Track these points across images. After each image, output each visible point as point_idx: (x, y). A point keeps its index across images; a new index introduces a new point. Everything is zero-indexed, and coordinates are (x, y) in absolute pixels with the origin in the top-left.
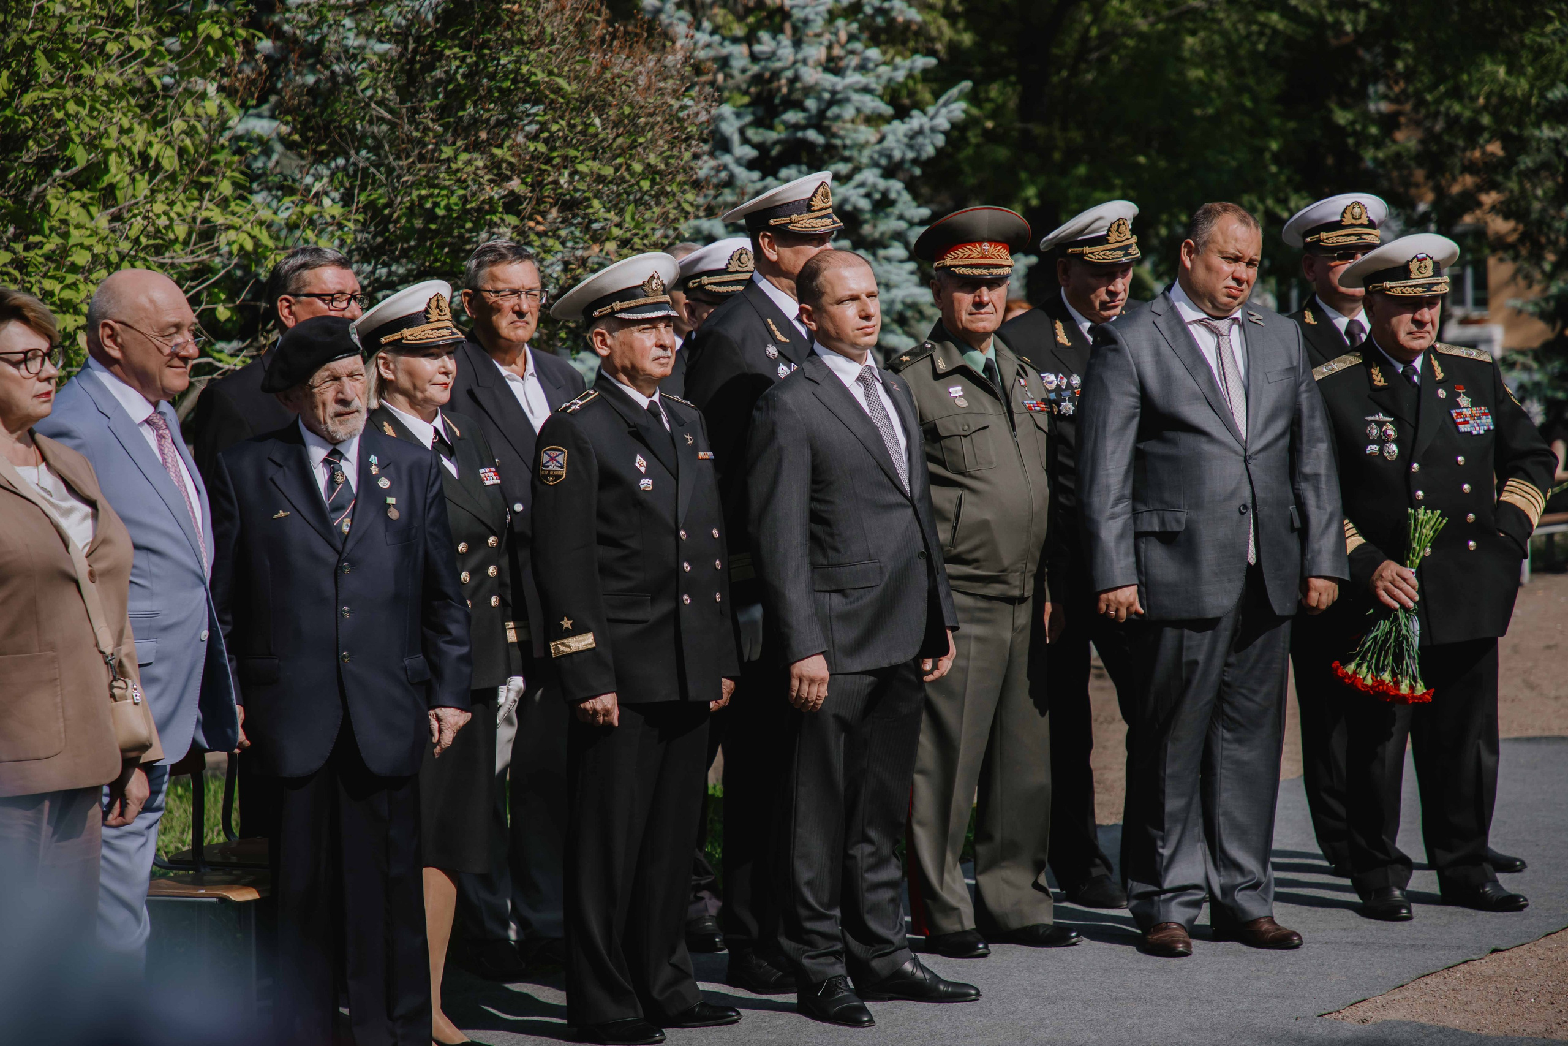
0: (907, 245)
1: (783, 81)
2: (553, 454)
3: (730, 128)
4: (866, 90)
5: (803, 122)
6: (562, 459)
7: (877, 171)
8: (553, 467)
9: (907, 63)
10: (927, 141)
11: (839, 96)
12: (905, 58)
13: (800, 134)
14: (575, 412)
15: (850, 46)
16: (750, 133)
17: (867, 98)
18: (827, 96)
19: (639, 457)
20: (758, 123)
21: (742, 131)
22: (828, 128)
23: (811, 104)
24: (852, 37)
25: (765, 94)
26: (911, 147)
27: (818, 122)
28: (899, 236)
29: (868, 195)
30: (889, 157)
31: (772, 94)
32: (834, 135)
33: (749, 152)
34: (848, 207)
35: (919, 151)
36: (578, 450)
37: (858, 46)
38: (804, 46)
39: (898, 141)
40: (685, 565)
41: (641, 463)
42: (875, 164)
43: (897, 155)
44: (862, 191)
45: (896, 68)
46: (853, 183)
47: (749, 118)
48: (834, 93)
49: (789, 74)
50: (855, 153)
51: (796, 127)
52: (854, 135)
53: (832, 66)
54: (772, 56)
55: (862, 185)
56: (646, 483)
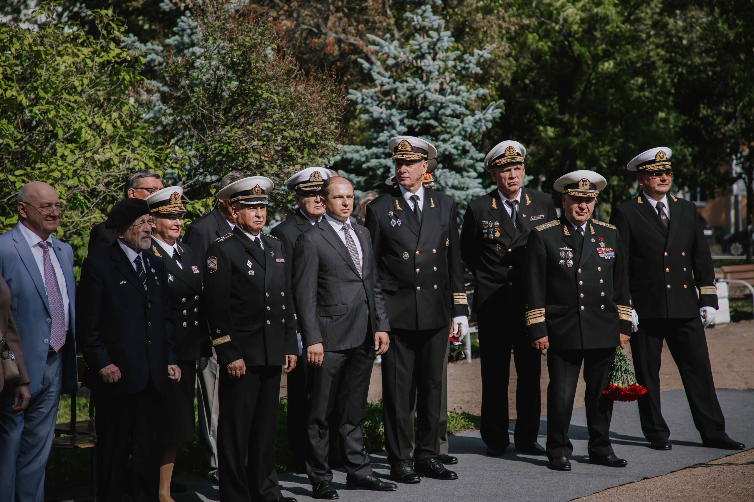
0: (475, 170)
1: (420, 99)
2: (212, 260)
3: (396, 119)
4: (457, 103)
5: (429, 116)
6: (215, 262)
7: (460, 137)
8: (212, 265)
9: (476, 92)
10: (483, 124)
11: (444, 105)
12: (475, 90)
13: (427, 122)
14: (222, 242)
15: (451, 84)
16: (406, 121)
17: (457, 106)
18: (439, 105)
19: (249, 261)
20: (408, 117)
21: (401, 121)
22: (441, 119)
23: (432, 108)
24: (452, 80)
25: (413, 105)
26: (476, 127)
27: (436, 116)
28: (473, 167)
29: (456, 148)
30: (466, 131)
31: (416, 105)
32: (443, 122)
33: (404, 129)
34: (447, 153)
35: (479, 130)
36: (222, 258)
37: (454, 84)
38: (430, 83)
39: (469, 124)
40: (268, 307)
41: (249, 264)
42: (460, 134)
43: (469, 130)
44: (453, 146)
45: (471, 94)
46: (449, 142)
47: (405, 115)
48: (442, 103)
49: (422, 95)
50: (452, 130)
51: (426, 119)
52: (451, 122)
53: (442, 91)
54: (415, 88)
55: (453, 143)
56: (251, 272)
